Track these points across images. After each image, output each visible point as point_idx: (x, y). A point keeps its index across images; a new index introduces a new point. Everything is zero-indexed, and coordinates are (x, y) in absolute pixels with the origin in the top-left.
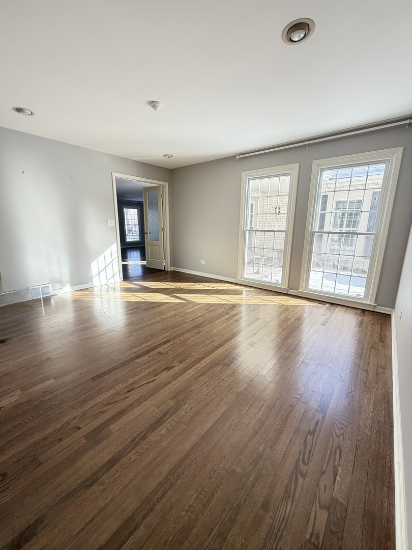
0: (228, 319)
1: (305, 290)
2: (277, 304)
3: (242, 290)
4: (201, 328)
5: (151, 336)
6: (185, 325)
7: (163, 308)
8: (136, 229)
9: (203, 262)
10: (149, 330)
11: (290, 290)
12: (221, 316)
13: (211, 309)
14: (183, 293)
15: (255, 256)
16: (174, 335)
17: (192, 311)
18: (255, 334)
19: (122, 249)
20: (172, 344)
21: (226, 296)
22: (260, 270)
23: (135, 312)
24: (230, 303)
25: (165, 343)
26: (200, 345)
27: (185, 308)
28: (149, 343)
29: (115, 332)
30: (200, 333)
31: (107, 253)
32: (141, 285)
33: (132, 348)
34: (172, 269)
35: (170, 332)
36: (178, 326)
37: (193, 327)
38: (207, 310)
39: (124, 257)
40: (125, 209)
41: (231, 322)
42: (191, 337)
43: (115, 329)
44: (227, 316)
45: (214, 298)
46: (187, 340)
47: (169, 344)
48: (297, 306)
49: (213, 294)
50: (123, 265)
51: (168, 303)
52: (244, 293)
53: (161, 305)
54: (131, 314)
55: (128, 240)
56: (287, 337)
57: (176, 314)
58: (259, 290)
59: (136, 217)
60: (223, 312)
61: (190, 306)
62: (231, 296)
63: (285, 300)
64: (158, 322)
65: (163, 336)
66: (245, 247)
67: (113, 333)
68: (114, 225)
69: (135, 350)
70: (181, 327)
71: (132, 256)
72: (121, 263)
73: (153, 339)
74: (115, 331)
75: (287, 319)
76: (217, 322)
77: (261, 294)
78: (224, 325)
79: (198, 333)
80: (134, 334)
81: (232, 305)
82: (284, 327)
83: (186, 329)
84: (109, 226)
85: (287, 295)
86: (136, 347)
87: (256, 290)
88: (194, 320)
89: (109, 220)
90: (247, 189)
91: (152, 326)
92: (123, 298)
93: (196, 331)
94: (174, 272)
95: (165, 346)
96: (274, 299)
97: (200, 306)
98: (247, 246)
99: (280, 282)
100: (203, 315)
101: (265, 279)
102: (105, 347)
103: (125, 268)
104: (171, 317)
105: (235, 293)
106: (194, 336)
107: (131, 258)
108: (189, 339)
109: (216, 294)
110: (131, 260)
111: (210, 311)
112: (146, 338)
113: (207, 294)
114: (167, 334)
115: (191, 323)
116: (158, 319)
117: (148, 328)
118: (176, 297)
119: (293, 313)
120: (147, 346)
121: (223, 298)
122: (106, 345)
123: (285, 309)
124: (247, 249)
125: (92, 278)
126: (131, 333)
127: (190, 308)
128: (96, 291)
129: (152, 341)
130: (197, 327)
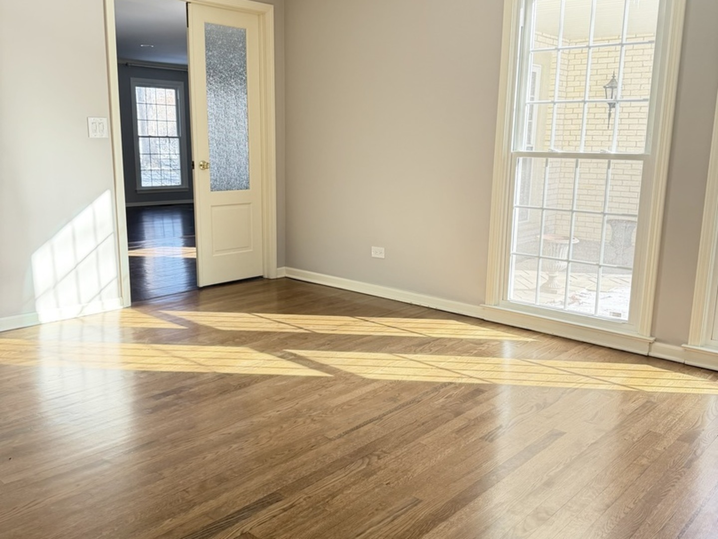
0: (459, 431)
1: (706, 345)
2: (616, 387)
3: (501, 342)
4: (375, 459)
5: (221, 480)
6: (326, 448)
7: (256, 391)
8: (172, 151)
9: (378, 252)
10: (213, 461)
11: (657, 344)
12: (437, 420)
13: (406, 397)
14: (318, 347)
15: (543, 237)
16: (290, 479)
17: (348, 403)
18: (549, 484)
19: (128, 210)
20: (285, 510)
21: (452, 358)
22: (556, 281)
23: (166, 406)
24: (464, 381)
25: (263, 504)
26: (373, 515)
27: (323, 392)
28: (213, 503)
29: (106, 466)
30: (373, 473)
31: (83, 220)
32: (189, 322)
33: (160, 519)
34: (283, 272)
35: (278, 470)
36: (304, 451)
37: (351, 456)
38: (394, 399)
39: (134, 235)
40: (137, 88)
41: (473, 439)
42: (347, 487)
43: (105, 458)
44: (458, 423)
45: (413, 364)
46: (333, 496)
47: (275, 508)
48: (682, 397)
49: (409, 352)
50: (132, 259)
51: (271, 376)
52: (508, 349)
53: (249, 385)
54: (155, 409)
55: (147, 181)
56: (654, 497)
57: (297, 414)
58: (555, 342)
59: (171, 113)
60: (443, 407)
61: (340, 386)
62: (466, 358)
63: (644, 374)
64: (239, 436)
65: (253, 484)
66: (510, 208)
67: (99, 469)
68: (106, 135)
69: (168, 524)
70: (312, 454)
71: (159, 232)
72: (126, 253)
73: (226, 490)
74: (107, 462)
75: (652, 437)
76: (425, 440)
77: (561, 356)
78: (450, 451)
79: (367, 474)
80: (167, 473)
81: (472, 389)
82: (644, 461)
83: (328, 461)
84: (92, 135)
85: (648, 359)
86: (172, 515)
87: (546, 342)
88: (355, 433)
89: (91, 120)
90: (521, 24)
91: (223, 450)
92: (130, 359)
93: (360, 466)
94: (290, 282)
95: (264, 515)
96: (607, 373)
97: (369, 388)
98: (517, 201)
99: (625, 317)
100: (380, 418)
101: (572, 308)
102: (74, 513)
103: (136, 267)
104: (283, 419)
105: (478, 349)
106: (354, 483)
107: (155, 237)
108: (341, 491)
109: (421, 352)
110: (155, 245)
111: (403, 406)
112: (203, 486)
113: (391, 352)
114: (269, 476)
115: (342, 440)
116: (240, 426)
117: (210, 456)
118: (297, 359)
119: (670, 418)
120: (206, 514)
121: (442, 365)
122: (78, 507)
123: (643, 406)
124: (516, 212)
125: (33, 298)
126: (154, 471)
127: (340, 393)
128: (47, 335)
129: (223, 498)
130: (363, 453)
